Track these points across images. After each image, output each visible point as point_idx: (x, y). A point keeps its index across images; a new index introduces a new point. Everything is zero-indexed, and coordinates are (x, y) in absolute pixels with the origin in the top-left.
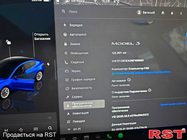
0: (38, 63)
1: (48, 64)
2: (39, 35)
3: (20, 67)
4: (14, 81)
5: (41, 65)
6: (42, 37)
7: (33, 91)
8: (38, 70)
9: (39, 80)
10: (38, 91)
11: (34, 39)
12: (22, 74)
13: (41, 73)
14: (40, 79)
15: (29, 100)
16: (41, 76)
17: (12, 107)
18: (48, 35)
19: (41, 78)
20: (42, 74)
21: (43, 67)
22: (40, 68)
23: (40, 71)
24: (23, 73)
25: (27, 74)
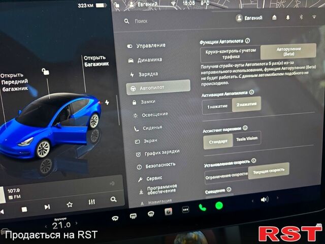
0: (92, 101)
1: (107, 102)
2: (91, 58)
3: (65, 109)
4: (56, 130)
5: (97, 105)
6: (96, 61)
7: (85, 144)
8: (92, 112)
9: (93, 127)
10: (94, 143)
11: (84, 65)
12: (68, 119)
13: (96, 116)
14: (95, 126)
15: (80, 158)
16: (97, 121)
17: (55, 169)
18: (104, 58)
19: (97, 124)
20: (98, 118)
21: (99, 107)
22: (95, 108)
23: (95, 113)
24: (70, 118)
25: (75, 119)
